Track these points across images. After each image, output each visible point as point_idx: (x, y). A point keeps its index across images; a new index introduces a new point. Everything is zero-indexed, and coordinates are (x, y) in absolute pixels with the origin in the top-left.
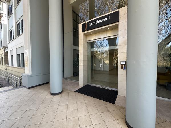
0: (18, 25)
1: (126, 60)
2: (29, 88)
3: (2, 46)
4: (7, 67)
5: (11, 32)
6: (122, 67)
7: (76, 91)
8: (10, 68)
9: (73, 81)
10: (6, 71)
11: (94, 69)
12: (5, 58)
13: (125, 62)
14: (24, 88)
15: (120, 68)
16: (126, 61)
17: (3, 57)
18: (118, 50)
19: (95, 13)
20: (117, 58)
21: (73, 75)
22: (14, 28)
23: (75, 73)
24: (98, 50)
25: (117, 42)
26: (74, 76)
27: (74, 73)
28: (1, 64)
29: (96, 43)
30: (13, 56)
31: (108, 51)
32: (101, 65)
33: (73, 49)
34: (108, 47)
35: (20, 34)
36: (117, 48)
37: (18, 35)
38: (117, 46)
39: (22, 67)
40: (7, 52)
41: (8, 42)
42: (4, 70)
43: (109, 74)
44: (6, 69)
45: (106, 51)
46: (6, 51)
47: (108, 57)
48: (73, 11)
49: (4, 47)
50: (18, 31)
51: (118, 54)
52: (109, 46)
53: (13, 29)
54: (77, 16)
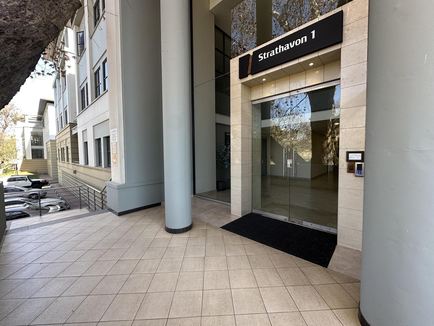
0: (97, 73)
1: (363, 150)
2: (120, 214)
3: (67, 123)
4: (76, 168)
5: (83, 91)
6: (351, 169)
7: (223, 227)
8: (81, 170)
9: (216, 203)
10: (74, 174)
11: (269, 173)
12: (72, 148)
13: (360, 154)
14: (110, 213)
15: (346, 170)
16: (362, 153)
17: (70, 147)
18: (338, 120)
19: (273, 24)
20: (337, 144)
21: (215, 189)
22: (89, 81)
23: (220, 184)
24: (282, 124)
25: (335, 98)
26: (218, 189)
27: (218, 182)
28: (66, 160)
29: (275, 104)
30: (86, 143)
31: (309, 124)
32: (289, 162)
33: (217, 124)
34: (310, 114)
35: (101, 94)
36: (336, 115)
37: (96, 97)
38: (337, 110)
39: (105, 167)
40: (77, 134)
41: (78, 114)
42: (72, 173)
43: (313, 188)
44: (75, 172)
45: (303, 126)
46: (74, 132)
47: (310, 141)
48: (216, 27)
49: (70, 123)
50: (96, 88)
51: (338, 133)
52: (312, 111)
53: (87, 84)
54: (227, 40)
